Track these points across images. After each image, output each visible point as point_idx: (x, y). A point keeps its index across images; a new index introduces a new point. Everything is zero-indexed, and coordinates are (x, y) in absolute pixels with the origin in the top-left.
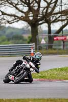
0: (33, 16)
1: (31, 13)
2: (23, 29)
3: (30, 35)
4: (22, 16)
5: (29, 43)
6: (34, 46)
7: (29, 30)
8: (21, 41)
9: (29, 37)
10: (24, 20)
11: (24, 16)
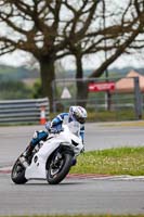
0: (44, 40)
1: (39, 33)
2: (22, 68)
3: (38, 81)
4: (20, 41)
5: (36, 97)
6: (47, 104)
7: (35, 69)
8: (19, 93)
9: (36, 85)
10: (25, 50)
11: (25, 40)
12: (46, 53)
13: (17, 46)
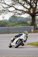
0: (33, 11)
1: (32, 9)
2: (27, 18)
3: (31, 21)
4: (26, 11)
5: (30, 26)
6: (33, 28)
8: (26, 25)
10: (28, 13)
11: (28, 11)
12: (33, 14)
13: (26, 12)
